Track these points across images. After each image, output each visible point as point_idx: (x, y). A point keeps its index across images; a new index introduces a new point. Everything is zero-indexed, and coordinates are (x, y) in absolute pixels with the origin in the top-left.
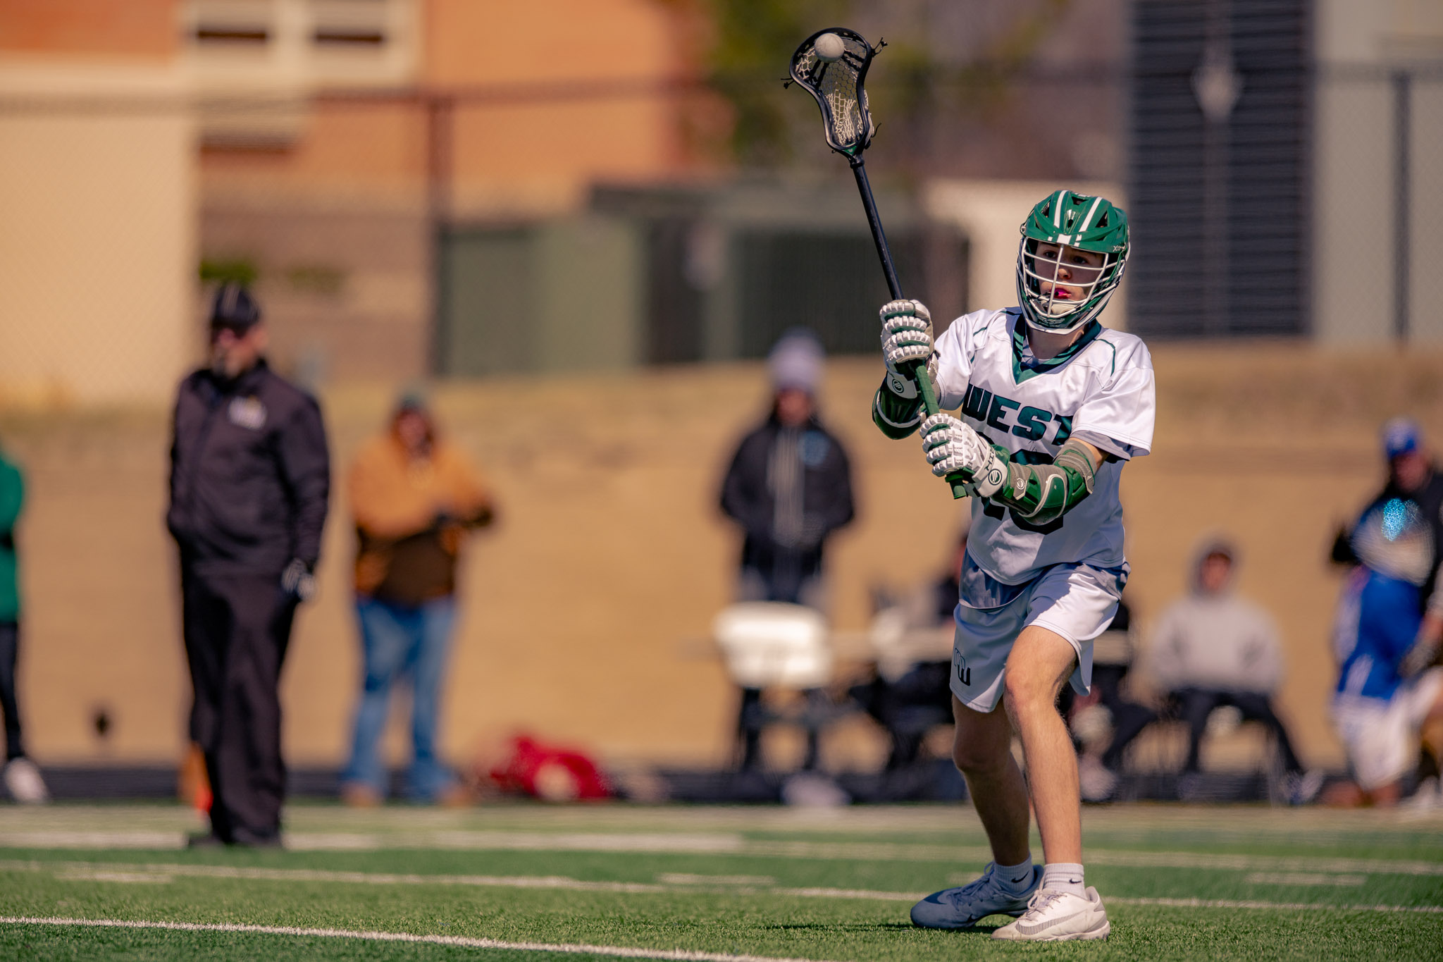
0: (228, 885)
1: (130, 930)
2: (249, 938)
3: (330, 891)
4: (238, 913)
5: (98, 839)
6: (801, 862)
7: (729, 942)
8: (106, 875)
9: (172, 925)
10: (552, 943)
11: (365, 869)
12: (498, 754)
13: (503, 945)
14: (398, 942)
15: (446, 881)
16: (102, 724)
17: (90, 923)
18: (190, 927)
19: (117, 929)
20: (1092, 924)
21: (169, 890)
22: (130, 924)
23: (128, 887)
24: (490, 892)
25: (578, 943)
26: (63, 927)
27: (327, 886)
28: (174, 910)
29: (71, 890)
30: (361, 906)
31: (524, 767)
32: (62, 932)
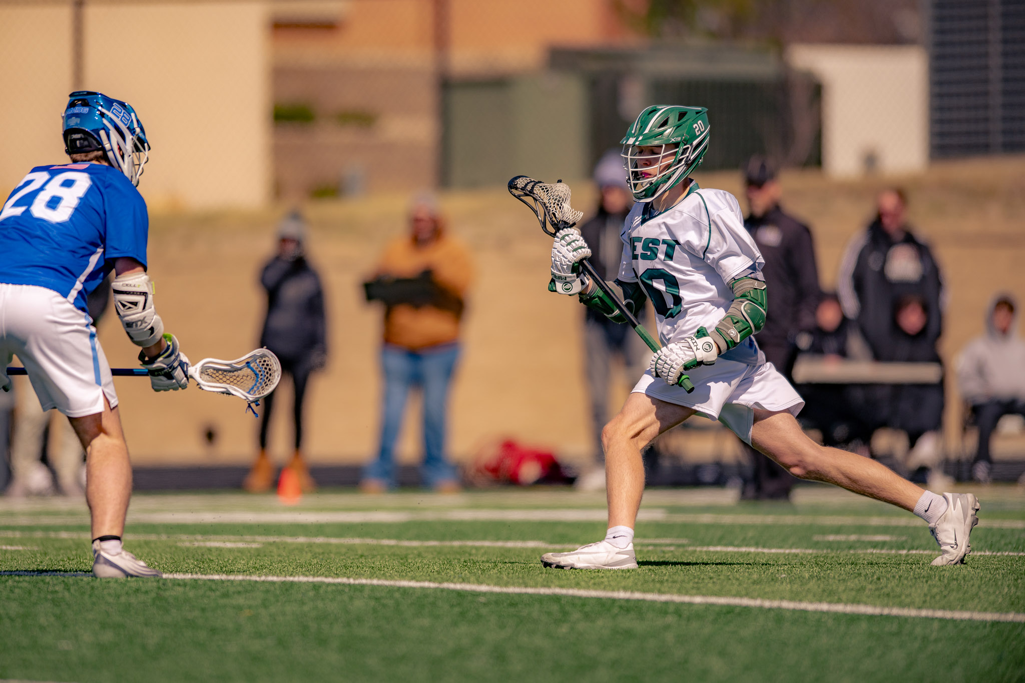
0: (300, 549)
1: (232, 582)
2: (316, 587)
3: (373, 552)
4: (307, 569)
5: (208, 517)
6: (708, 527)
7: (658, 585)
8: (215, 543)
9: (263, 578)
10: (532, 587)
11: (398, 537)
12: (491, 454)
13: (497, 589)
14: (423, 588)
15: (456, 544)
16: (210, 436)
17: (204, 577)
18: (275, 579)
19: (222, 582)
20: (611, 562)
21: (258, 553)
22: (232, 577)
23: (230, 550)
24: (487, 552)
25: (549, 587)
26: (183, 580)
27: (371, 548)
28: (262, 567)
29: (189, 553)
30: (396, 563)
31: (509, 462)
32: (183, 584)
